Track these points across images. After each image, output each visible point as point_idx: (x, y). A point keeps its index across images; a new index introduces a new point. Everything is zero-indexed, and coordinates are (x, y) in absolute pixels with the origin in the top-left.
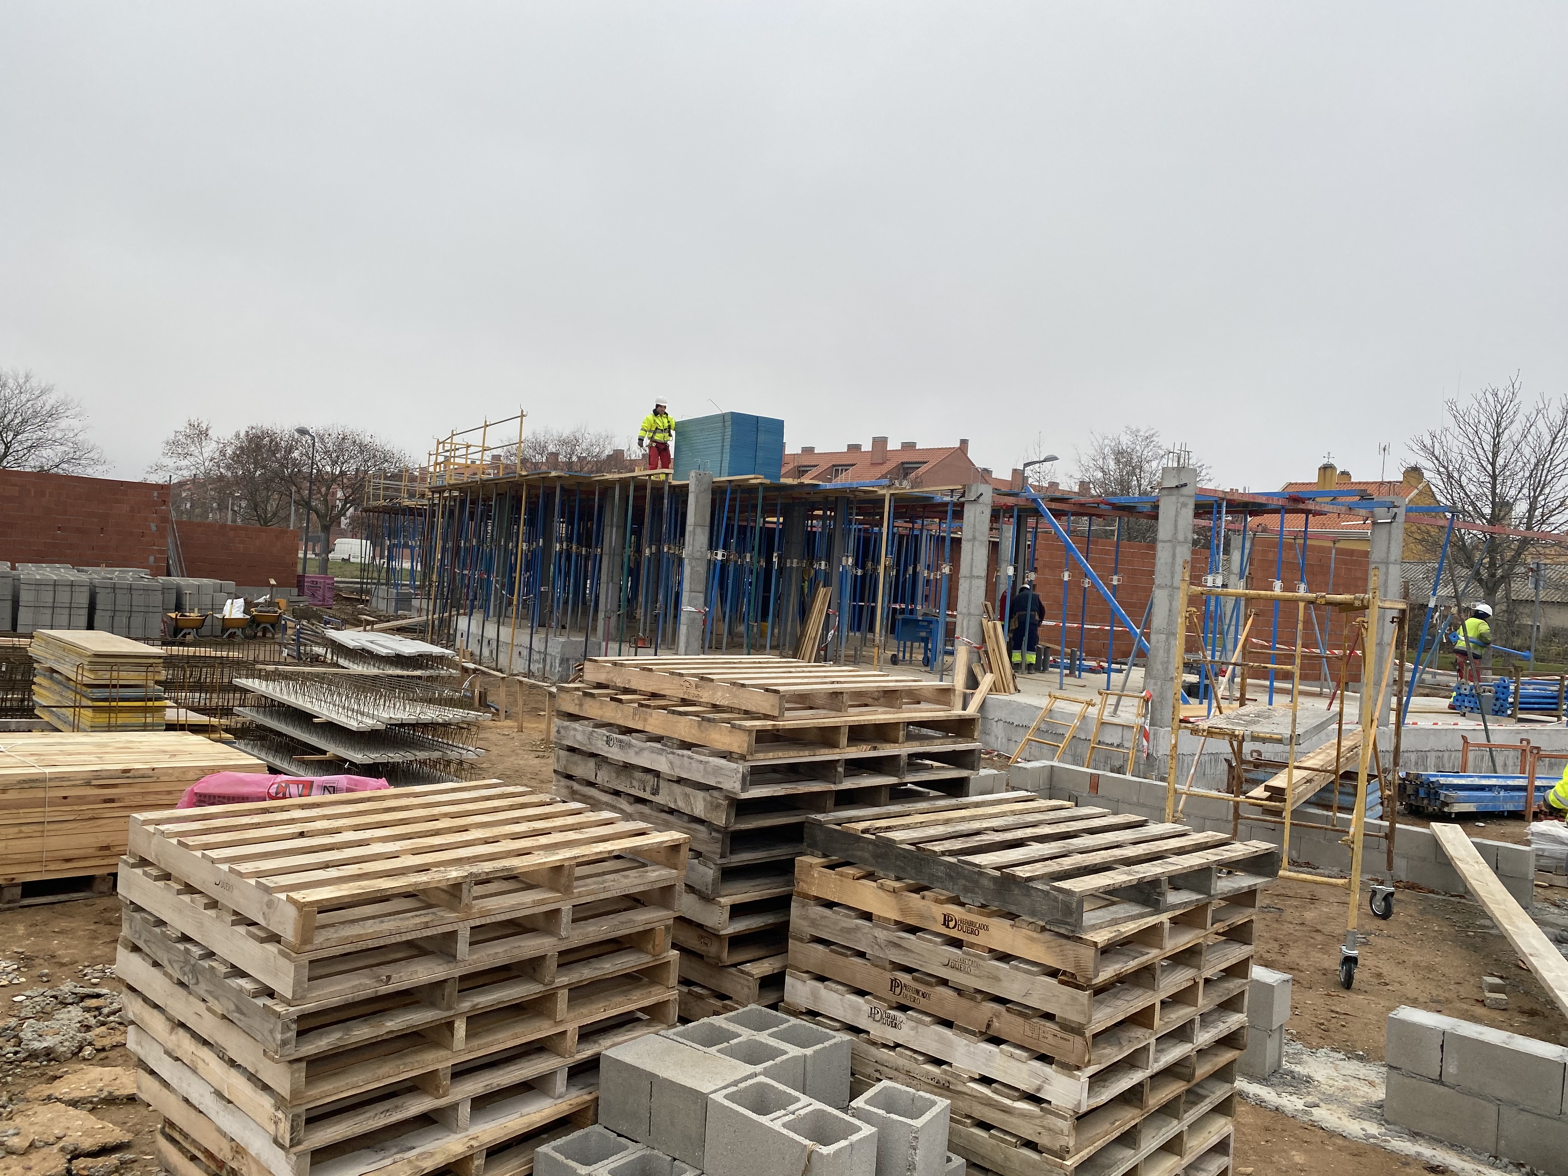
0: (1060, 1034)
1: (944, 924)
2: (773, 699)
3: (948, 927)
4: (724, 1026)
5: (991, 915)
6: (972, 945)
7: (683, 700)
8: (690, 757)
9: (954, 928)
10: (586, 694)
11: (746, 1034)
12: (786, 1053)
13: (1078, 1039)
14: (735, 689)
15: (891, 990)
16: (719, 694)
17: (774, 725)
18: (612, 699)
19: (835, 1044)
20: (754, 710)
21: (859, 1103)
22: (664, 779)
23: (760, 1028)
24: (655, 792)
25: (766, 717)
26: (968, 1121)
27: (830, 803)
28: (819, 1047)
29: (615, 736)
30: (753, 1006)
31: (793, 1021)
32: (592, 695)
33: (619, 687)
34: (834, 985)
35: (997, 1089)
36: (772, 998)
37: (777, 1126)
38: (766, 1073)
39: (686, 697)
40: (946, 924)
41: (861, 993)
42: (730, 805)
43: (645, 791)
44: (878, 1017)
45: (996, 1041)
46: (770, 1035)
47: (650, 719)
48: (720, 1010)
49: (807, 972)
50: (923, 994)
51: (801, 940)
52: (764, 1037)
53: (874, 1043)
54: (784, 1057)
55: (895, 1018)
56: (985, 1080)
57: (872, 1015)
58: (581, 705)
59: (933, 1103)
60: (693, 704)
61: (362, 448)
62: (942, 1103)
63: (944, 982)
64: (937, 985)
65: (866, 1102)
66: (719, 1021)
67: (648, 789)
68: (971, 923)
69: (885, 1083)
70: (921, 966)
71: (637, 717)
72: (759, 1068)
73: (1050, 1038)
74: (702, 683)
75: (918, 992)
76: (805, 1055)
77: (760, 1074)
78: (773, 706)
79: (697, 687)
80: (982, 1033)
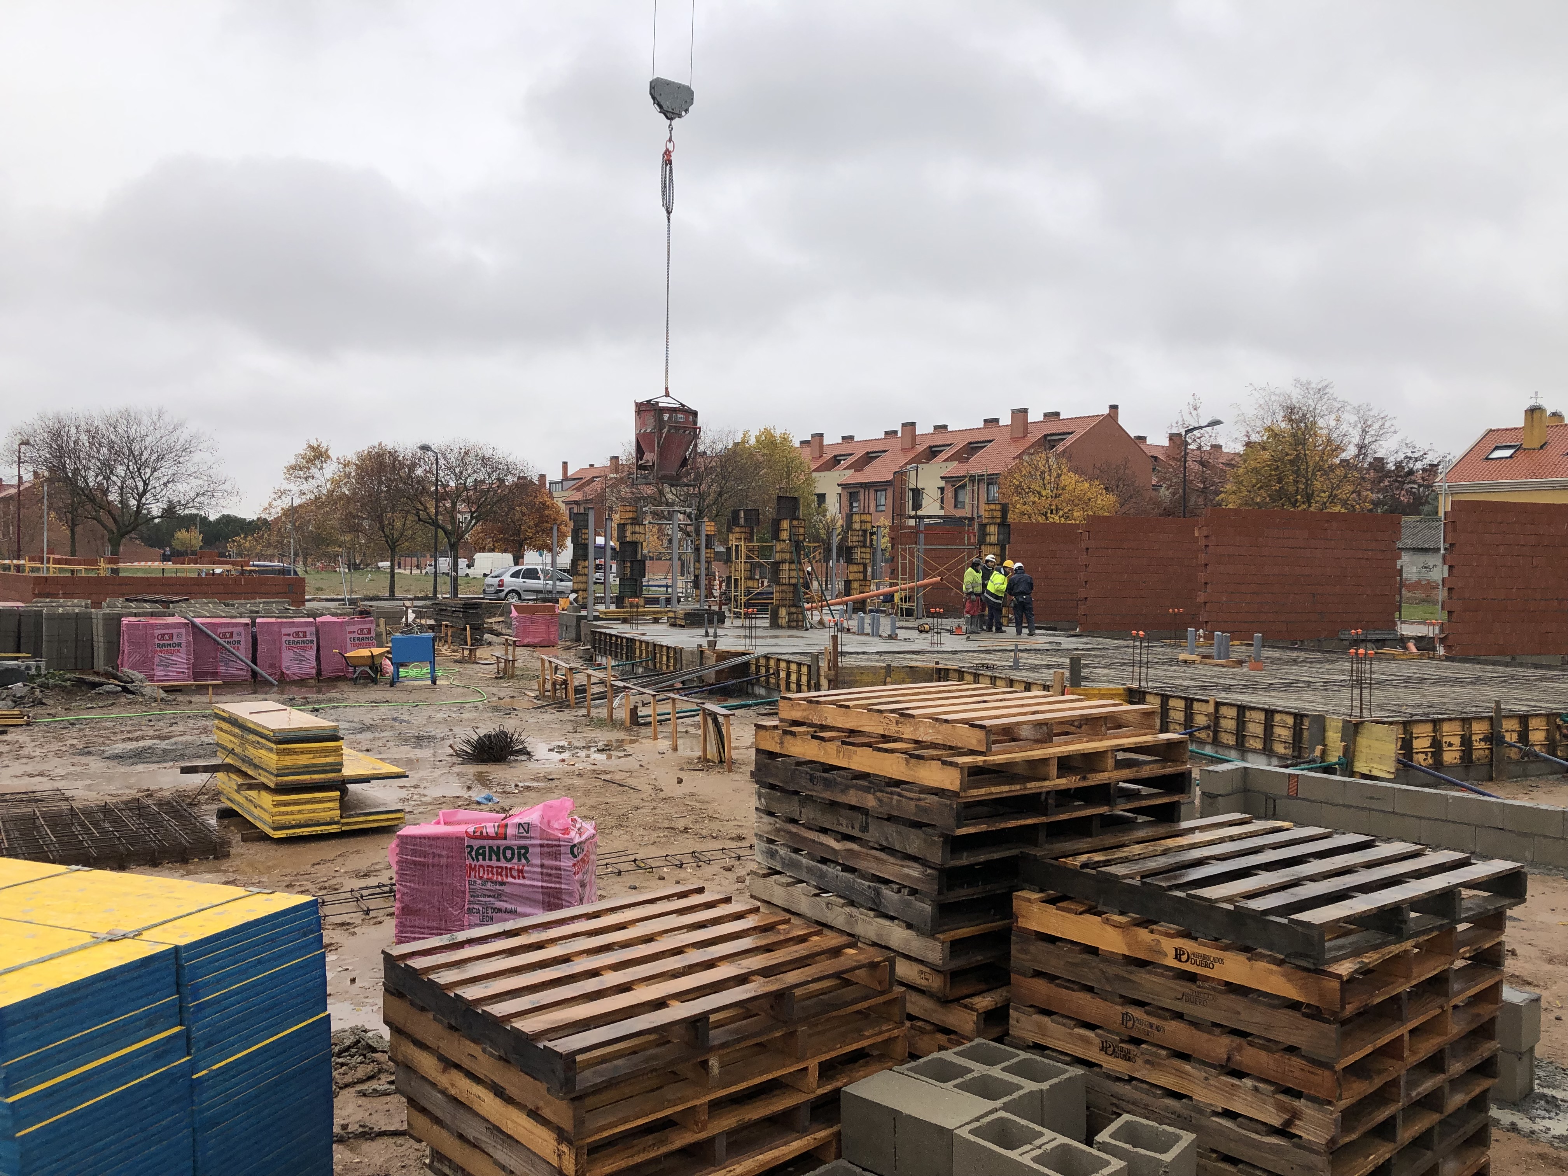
0: (1307, 1068)
1: (1176, 958)
2: (980, 734)
3: (1180, 960)
4: (954, 1061)
5: (1226, 948)
6: (1207, 979)
7: (883, 736)
8: (900, 795)
9: (1187, 961)
10: (785, 732)
11: (978, 1069)
12: (1021, 1088)
13: (1327, 1073)
14: (937, 725)
15: (1123, 1023)
16: (922, 729)
17: (985, 761)
18: (814, 737)
19: (1070, 1078)
20: (960, 745)
21: (1103, 1136)
22: (873, 816)
23: (991, 1063)
24: (865, 829)
25: (972, 752)
26: (1215, 1155)
27: (1042, 836)
28: (1055, 1081)
29: (818, 774)
30: (979, 1040)
31: (1023, 1055)
32: (793, 734)
33: (816, 724)
34: (1061, 1019)
35: (1242, 1123)
36: (997, 1031)
37: (1027, 1160)
38: (1005, 1108)
39: (886, 733)
40: (1178, 957)
41: (1091, 1027)
42: (945, 842)
43: (853, 828)
44: (1110, 1050)
45: (1239, 1074)
46: (1003, 1069)
47: (854, 756)
48: (947, 1045)
49: (1031, 1006)
50: (1157, 1028)
51: (1024, 975)
52: (996, 1072)
53: (1108, 1076)
54: (1021, 1092)
55: (1129, 1052)
56: (1228, 1114)
57: (1103, 1049)
58: (782, 743)
59: (1178, 1138)
60: (896, 740)
61: (484, 461)
62: (1188, 1138)
63: (1179, 1016)
64: (1172, 1019)
65: (1110, 1136)
66: (949, 1055)
67: (857, 826)
68: (1204, 957)
69: (1126, 1117)
70: (1153, 999)
71: (841, 755)
72: (999, 1103)
73: (1297, 1073)
74: (902, 719)
75: (1151, 1026)
76: (1042, 1090)
77: (1000, 1109)
78: (979, 741)
79: (897, 723)
80: (1222, 1066)
